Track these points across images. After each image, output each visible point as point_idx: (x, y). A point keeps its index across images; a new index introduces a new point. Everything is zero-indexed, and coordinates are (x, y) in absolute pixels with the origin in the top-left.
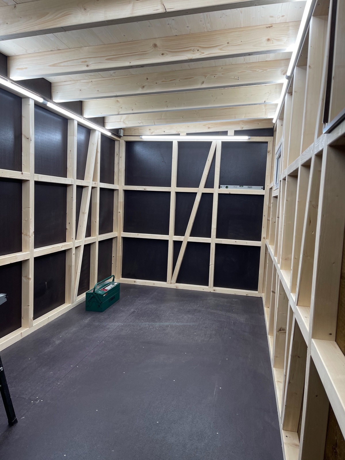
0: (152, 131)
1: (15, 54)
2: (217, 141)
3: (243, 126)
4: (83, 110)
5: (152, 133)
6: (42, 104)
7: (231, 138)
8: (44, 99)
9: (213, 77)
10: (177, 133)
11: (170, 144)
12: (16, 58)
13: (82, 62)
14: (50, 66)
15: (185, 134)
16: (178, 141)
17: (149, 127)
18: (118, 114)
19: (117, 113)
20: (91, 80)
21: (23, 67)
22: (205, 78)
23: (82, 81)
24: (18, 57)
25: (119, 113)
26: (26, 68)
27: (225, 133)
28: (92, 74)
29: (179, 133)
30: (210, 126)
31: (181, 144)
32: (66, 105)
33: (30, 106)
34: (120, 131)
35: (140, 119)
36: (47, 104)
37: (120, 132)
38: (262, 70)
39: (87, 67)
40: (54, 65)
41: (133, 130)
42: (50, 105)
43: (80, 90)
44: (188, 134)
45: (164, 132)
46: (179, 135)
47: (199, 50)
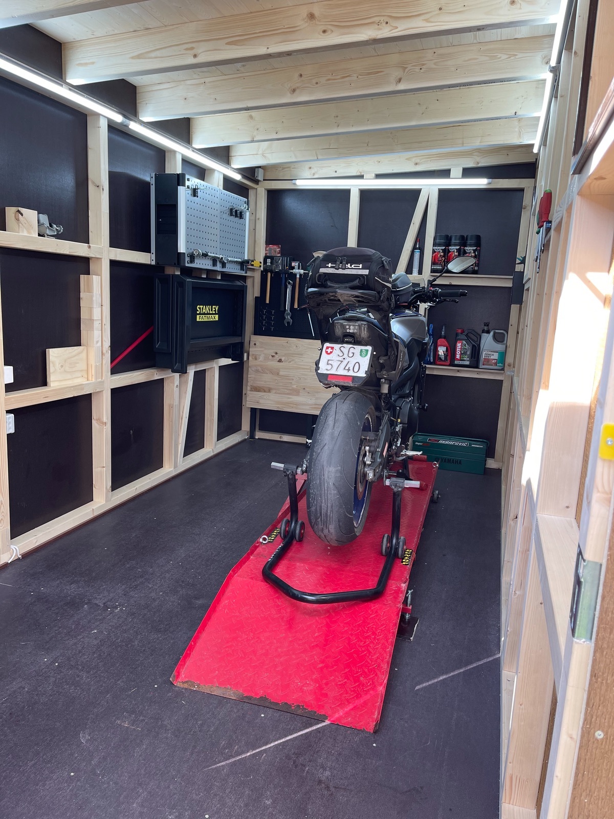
0: (313, 171)
1: (75, 39)
2: (430, 188)
3: (478, 159)
4: (192, 135)
5: (314, 174)
6: (122, 124)
7: (457, 182)
8: (125, 116)
9: (418, 70)
10: (358, 174)
11: (346, 193)
12: (75, 45)
13: (187, 49)
14: (133, 58)
15: (374, 175)
16: (359, 189)
17: (308, 165)
18: (252, 141)
19: (249, 139)
20: (203, 80)
21: (88, 61)
22: (404, 73)
23: (189, 82)
24: (79, 44)
25: (253, 138)
26: (93, 63)
27: (445, 173)
28: (205, 70)
29: (362, 174)
30: (418, 161)
31: (365, 195)
32: (162, 126)
33: (101, 129)
34: (258, 171)
35: (292, 149)
36: (129, 124)
37: (258, 173)
38: (507, 56)
39: (194, 58)
40: (139, 57)
41: (281, 169)
42: (134, 126)
43: (186, 99)
44: (378, 176)
45: (336, 172)
46: (361, 177)
47: (389, 23)
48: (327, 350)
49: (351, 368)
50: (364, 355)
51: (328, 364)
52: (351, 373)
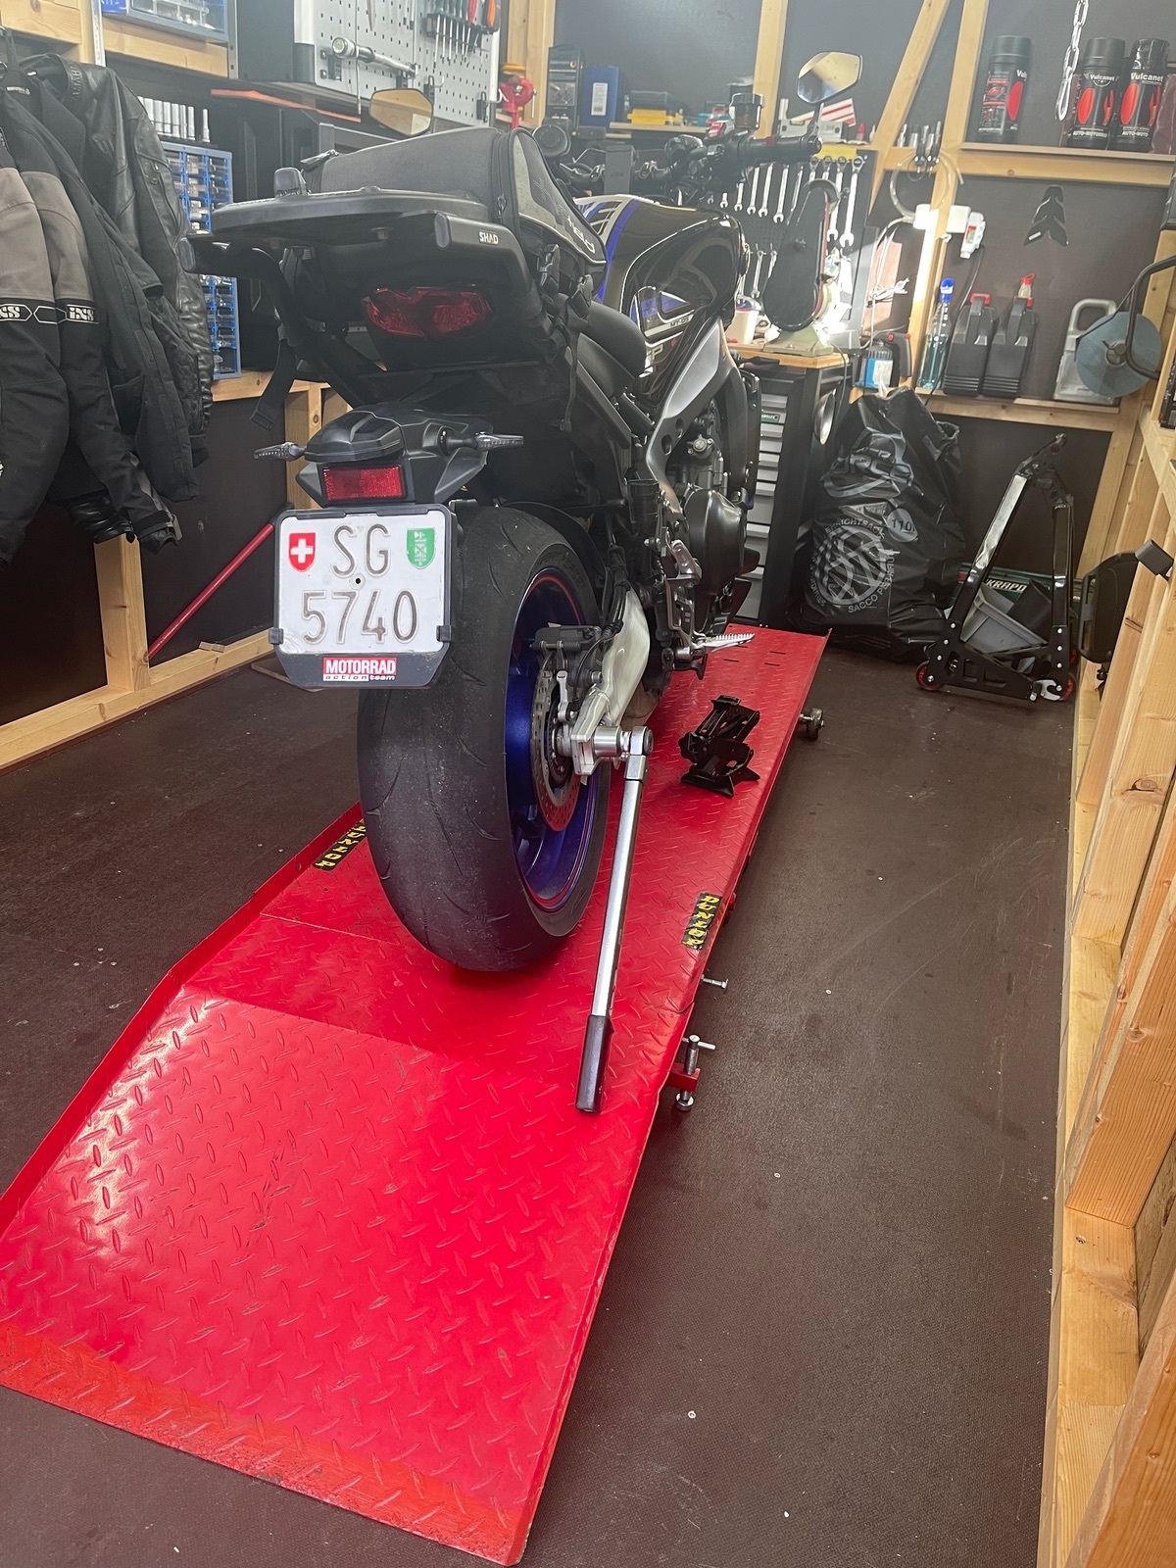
48: (294, 551)
49: (388, 625)
50: (421, 556)
51: (308, 615)
52: (391, 645)
